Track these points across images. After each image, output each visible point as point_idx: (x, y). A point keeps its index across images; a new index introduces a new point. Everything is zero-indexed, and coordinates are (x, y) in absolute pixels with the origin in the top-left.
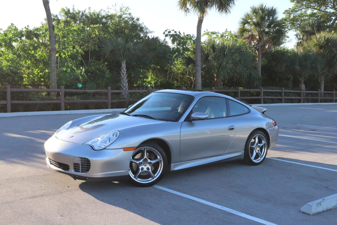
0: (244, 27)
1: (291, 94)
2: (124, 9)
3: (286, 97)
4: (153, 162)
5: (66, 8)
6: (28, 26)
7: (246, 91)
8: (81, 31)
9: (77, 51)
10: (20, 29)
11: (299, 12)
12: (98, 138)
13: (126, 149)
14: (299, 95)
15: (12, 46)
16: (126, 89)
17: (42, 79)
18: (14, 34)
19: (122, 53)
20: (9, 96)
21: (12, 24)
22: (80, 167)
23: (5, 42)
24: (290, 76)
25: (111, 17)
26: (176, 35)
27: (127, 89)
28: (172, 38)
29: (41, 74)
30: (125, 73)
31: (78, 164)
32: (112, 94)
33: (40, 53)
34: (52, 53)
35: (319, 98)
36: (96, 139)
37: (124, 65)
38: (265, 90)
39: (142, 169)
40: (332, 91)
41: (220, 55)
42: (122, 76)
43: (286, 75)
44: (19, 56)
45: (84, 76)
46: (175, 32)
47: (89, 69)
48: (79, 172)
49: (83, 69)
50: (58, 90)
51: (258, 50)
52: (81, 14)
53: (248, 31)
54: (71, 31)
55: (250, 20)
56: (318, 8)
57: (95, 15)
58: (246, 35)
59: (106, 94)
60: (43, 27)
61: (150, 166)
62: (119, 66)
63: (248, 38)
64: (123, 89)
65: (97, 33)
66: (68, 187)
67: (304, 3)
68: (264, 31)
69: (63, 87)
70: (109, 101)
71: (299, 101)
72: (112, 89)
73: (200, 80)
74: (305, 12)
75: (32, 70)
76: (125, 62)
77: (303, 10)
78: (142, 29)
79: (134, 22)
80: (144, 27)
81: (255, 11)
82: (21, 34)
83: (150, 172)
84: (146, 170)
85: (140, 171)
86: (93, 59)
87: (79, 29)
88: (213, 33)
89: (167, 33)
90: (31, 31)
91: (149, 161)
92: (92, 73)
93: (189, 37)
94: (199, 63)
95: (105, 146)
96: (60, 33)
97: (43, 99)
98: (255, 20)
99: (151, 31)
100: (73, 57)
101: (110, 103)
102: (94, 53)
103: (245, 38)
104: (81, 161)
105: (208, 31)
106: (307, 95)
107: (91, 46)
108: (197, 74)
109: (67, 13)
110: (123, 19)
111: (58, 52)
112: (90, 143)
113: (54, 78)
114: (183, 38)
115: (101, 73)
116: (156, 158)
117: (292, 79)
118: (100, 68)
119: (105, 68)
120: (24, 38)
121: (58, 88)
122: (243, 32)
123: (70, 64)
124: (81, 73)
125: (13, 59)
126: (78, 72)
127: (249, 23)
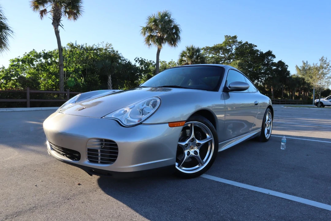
0: (182, 58)
2: (109, 45)
4: (202, 142)
5: (71, 43)
6: (45, 50)
8: (81, 54)
9: (78, 67)
10: (38, 52)
12: (125, 109)
13: (172, 124)
15: (33, 63)
17: (54, 87)
18: (34, 56)
19: (108, 70)
20: (28, 96)
21: (33, 50)
22: (99, 155)
23: (28, 60)
25: (100, 50)
26: (143, 61)
28: (140, 63)
29: (53, 83)
30: (111, 83)
31: (97, 151)
33: (52, 70)
34: (61, 67)
36: (121, 111)
37: (110, 78)
39: (189, 153)
42: (109, 85)
44: (38, 70)
45: (84, 84)
46: (142, 59)
47: (87, 79)
48: (97, 162)
49: (82, 79)
50: (65, 92)
52: (80, 47)
53: (184, 61)
55: (185, 55)
56: (216, 54)
57: (89, 48)
58: (183, 63)
60: (55, 50)
61: (198, 148)
62: (106, 79)
65: (92, 56)
66: (79, 184)
67: (208, 51)
68: (194, 61)
69: (68, 90)
75: (47, 81)
76: (110, 76)
77: (208, 55)
78: (120, 58)
79: (115, 53)
80: (122, 56)
81: (188, 49)
82: (39, 56)
83: (197, 157)
84: (194, 155)
85: (186, 156)
86: (89, 73)
87: (80, 53)
88: (163, 62)
89: (136, 59)
90: (47, 53)
91: (198, 141)
92: (89, 82)
93: (150, 63)
95: (141, 119)
96: (68, 55)
98: (188, 55)
100: (76, 71)
102: (90, 69)
104: (102, 144)
105: (161, 60)
107: (88, 66)
109: (72, 46)
110: (108, 51)
111: (65, 67)
112: (113, 116)
113: (62, 85)
114: (147, 63)
115: (95, 82)
116: (204, 137)
118: (94, 79)
119: (97, 79)
120: (42, 58)
121: (65, 91)
122: (181, 61)
123: (74, 76)
124: (81, 82)
125: (33, 73)
126: (79, 81)
127: (185, 56)
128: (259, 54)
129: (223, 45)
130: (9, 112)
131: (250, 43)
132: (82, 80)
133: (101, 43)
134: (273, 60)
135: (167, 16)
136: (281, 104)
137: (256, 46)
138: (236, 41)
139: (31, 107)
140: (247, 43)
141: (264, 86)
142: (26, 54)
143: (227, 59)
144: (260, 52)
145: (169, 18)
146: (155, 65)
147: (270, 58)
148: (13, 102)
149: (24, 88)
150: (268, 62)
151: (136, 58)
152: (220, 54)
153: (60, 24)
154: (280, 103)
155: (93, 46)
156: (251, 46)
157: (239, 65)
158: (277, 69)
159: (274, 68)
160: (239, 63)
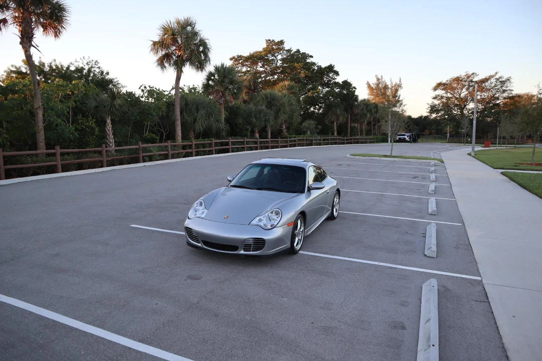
0: (208, 83)
1: (250, 143)
2: (93, 63)
3: (248, 146)
7: (218, 142)
13: (289, 225)
14: (256, 143)
16: (113, 145)
22: (252, 247)
24: (248, 127)
25: (80, 70)
26: (152, 90)
28: (148, 93)
32: (107, 152)
34: (38, 111)
35: (270, 145)
37: (109, 121)
38: (232, 140)
40: (278, 138)
42: (108, 132)
43: (245, 127)
46: (151, 88)
48: (250, 251)
51: (221, 104)
53: (212, 87)
55: (213, 78)
56: (252, 66)
58: (210, 90)
59: (100, 152)
63: (213, 93)
64: (109, 145)
67: (240, 62)
69: (57, 147)
70: (105, 159)
71: (256, 149)
73: (179, 133)
74: (241, 70)
76: (110, 118)
77: (240, 68)
81: (217, 69)
89: (143, 88)
93: (164, 93)
94: (178, 117)
98: (217, 78)
99: (123, 85)
101: (105, 161)
103: (210, 94)
104: (254, 241)
106: (261, 143)
108: (177, 128)
113: (42, 138)
114: (159, 93)
115: (91, 131)
117: (250, 129)
118: (89, 126)
119: (93, 125)
122: (207, 87)
128: (315, 70)
129: (263, 53)
131: (304, 52)
133: (81, 59)
134: (336, 79)
135: (190, 25)
136: (347, 144)
137: (311, 57)
138: (283, 49)
140: (298, 51)
141: (324, 118)
143: (269, 75)
144: (318, 66)
145: (193, 28)
147: (331, 75)
150: (330, 81)
151: (141, 86)
152: (259, 67)
153: (33, 44)
154: (345, 142)
155: (69, 66)
156: (305, 56)
157: (288, 90)
158: (340, 93)
159: (337, 90)
160: (289, 85)
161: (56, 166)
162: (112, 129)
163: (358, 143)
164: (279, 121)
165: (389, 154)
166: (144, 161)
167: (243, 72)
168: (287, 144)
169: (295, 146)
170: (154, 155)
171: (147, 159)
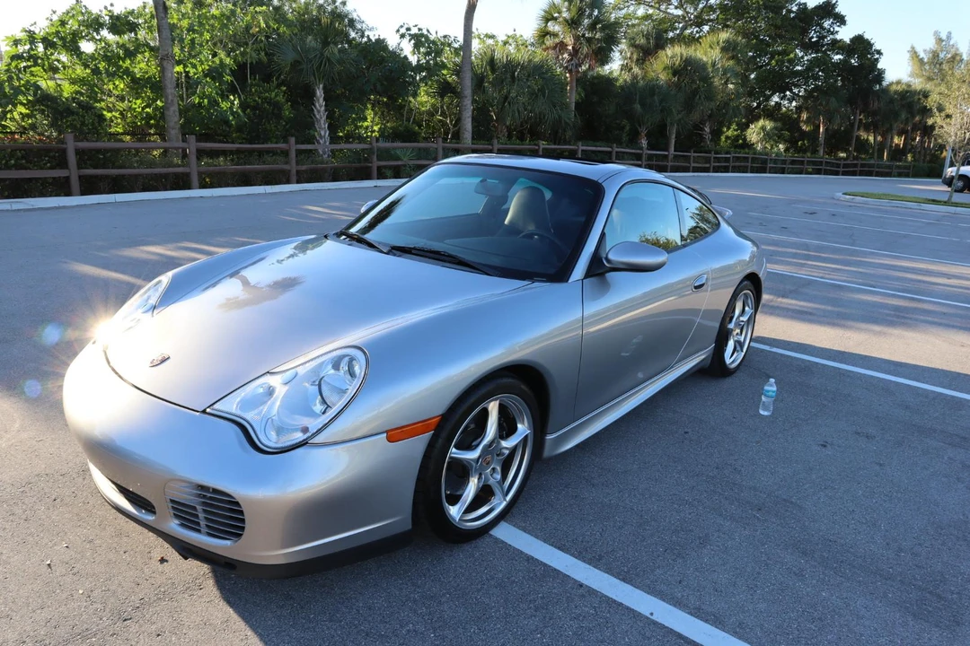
0: (546, 26)
1: (625, 157)
4: (511, 445)
6: (112, 5)
7: (551, 149)
8: (228, 18)
9: (221, 60)
11: (624, 11)
12: (274, 381)
13: (395, 435)
14: (638, 157)
15: (78, 48)
16: (325, 142)
17: (152, 122)
18: (81, 23)
19: (315, 67)
20: (72, 159)
22: (201, 515)
23: (62, 39)
24: (625, 122)
26: (422, 35)
27: (328, 143)
28: (413, 42)
29: (149, 110)
30: (323, 108)
31: (192, 507)
32: (299, 152)
33: (143, 65)
34: (165, 63)
35: (670, 164)
37: (320, 93)
38: (584, 148)
40: (689, 152)
41: (506, 78)
42: (318, 116)
43: (618, 121)
45: (239, 115)
46: (420, 29)
47: (248, 100)
48: (199, 531)
49: (235, 100)
50: (184, 145)
51: (570, 72)
53: (554, 35)
54: (206, 18)
55: (556, 15)
56: (657, 5)
58: (549, 42)
59: (286, 153)
60: (144, 7)
62: (309, 96)
63: (554, 48)
64: (319, 143)
65: (263, 25)
68: (584, 35)
69: (192, 139)
70: (293, 167)
72: (297, 143)
73: (468, 125)
74: (635, 12)
75: (130, 102)
76: (321, 86)
77: (632, 8)
78: (352, 23)
79: (336, 7)
80: (358, 18)
82: (95, 24)
86: (255, 79)
87: (223, 14)
88: (487, 36)
89: (403, 31)
90: (118, 18)
92: (254, 108)
93: (446, 42)
94: (468, 92)
95: (305, 430)
96: (185, 23)
97: (152, 164)
98: (565, 15)
99: (370, 26)
100: (214, 74)
101: (294, 172)
102: (257, 67)
103: (547, 48)
104: (202, 496)
105: (480, 32)
106: (650, 157)
107: (251, 55)
108: (464, 113)
111: (179, 63)
113: (174, 120)
114: (434, 42)
115: (273, 110)
117: (628, 128)
118: (271, 99)
119: (281, 98)
120: (105, 33)
121: (183, 141)
122: (544, 36)
123: (208, 90)
124: (231, 108)
125: (84, 78)
126: (224, 105)
127: (555, 19)
128: (793, 12)
130: (18, 210)
132: (233, 103)
134: (837, 32)
136: (843, 175)
139: (83, 193)
141: (799, 117)
142: (55, 18)
143: (691, 25)
144: (800, 4)
146: (461, 48)
147: (827, 24)
148: (30, 180)
149: (60, 133)
150: (822, 38)
151: (402, 27)
152: (672, 7)
154: (841, 169)
157: (724, 50)
158: (845, 62)
159: (837, 57)
160: (727, 41)
161: (187, 175)
162: (326, 111)
163: (869, 174)
164: (696, 116)
165: (946, 199)
166: (381, 176)
167: (637, 18)
168: (707, 165)
169: (726, 170)
170: (405, 166)
171: (389, 173)
